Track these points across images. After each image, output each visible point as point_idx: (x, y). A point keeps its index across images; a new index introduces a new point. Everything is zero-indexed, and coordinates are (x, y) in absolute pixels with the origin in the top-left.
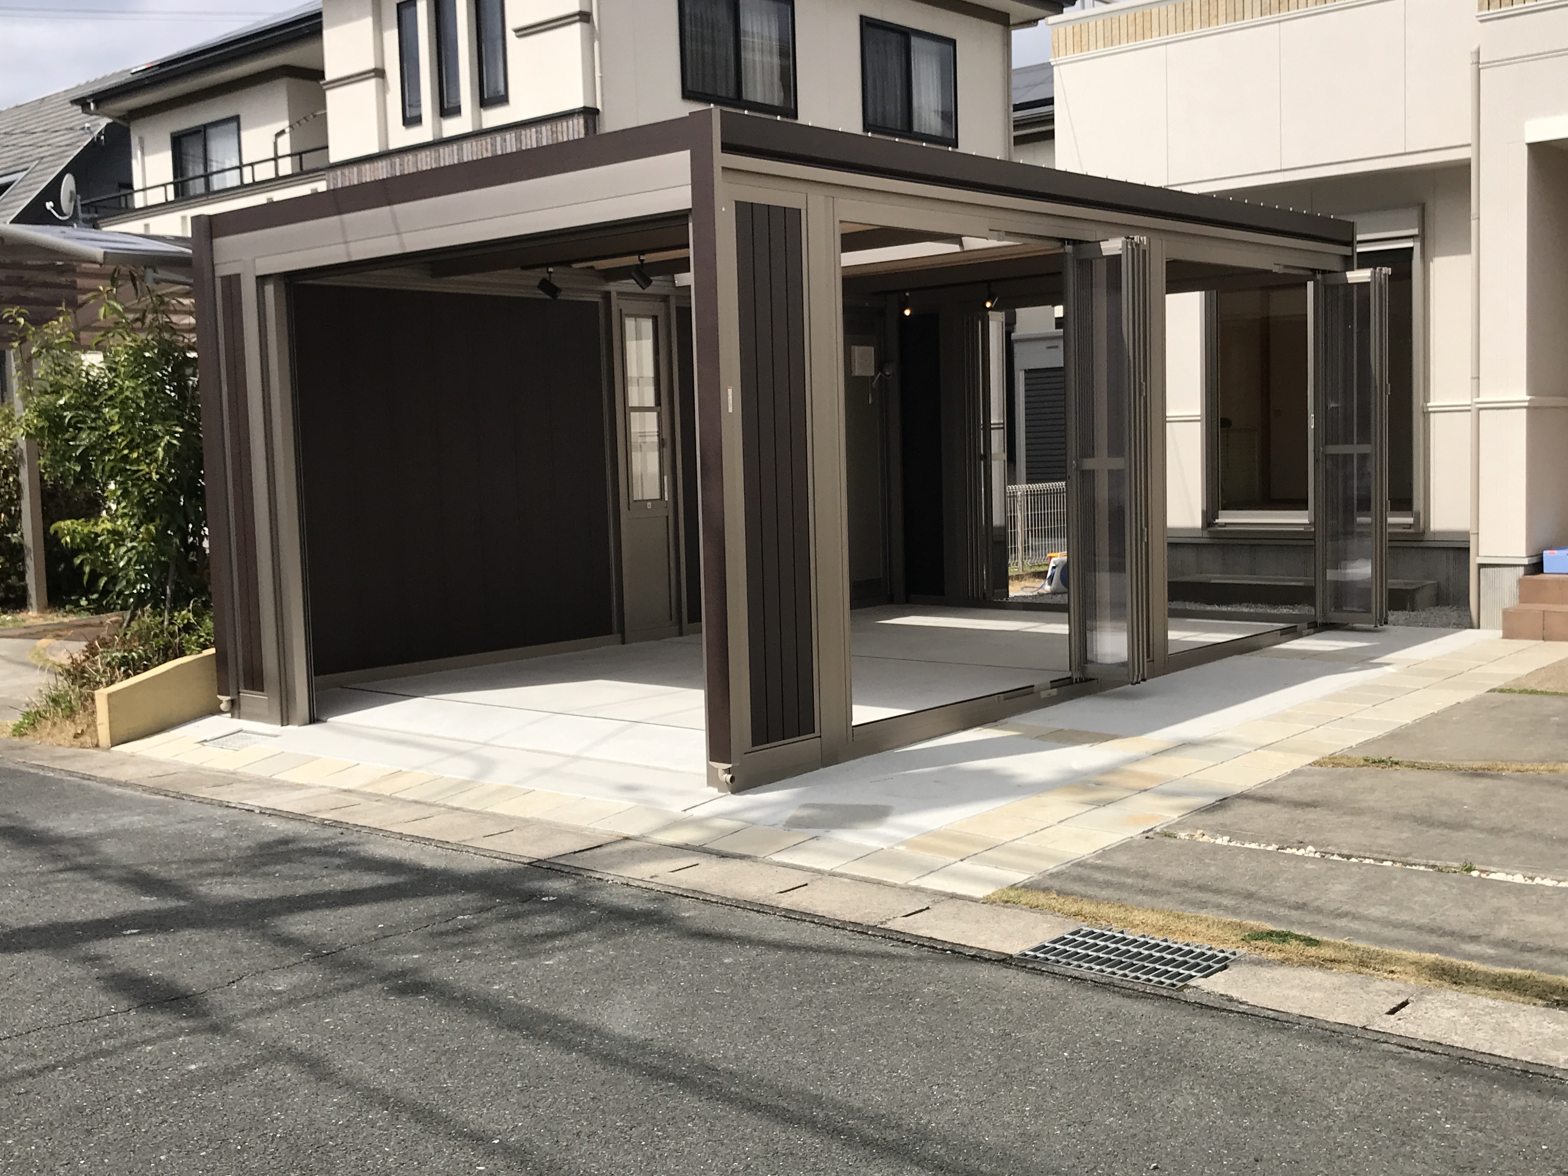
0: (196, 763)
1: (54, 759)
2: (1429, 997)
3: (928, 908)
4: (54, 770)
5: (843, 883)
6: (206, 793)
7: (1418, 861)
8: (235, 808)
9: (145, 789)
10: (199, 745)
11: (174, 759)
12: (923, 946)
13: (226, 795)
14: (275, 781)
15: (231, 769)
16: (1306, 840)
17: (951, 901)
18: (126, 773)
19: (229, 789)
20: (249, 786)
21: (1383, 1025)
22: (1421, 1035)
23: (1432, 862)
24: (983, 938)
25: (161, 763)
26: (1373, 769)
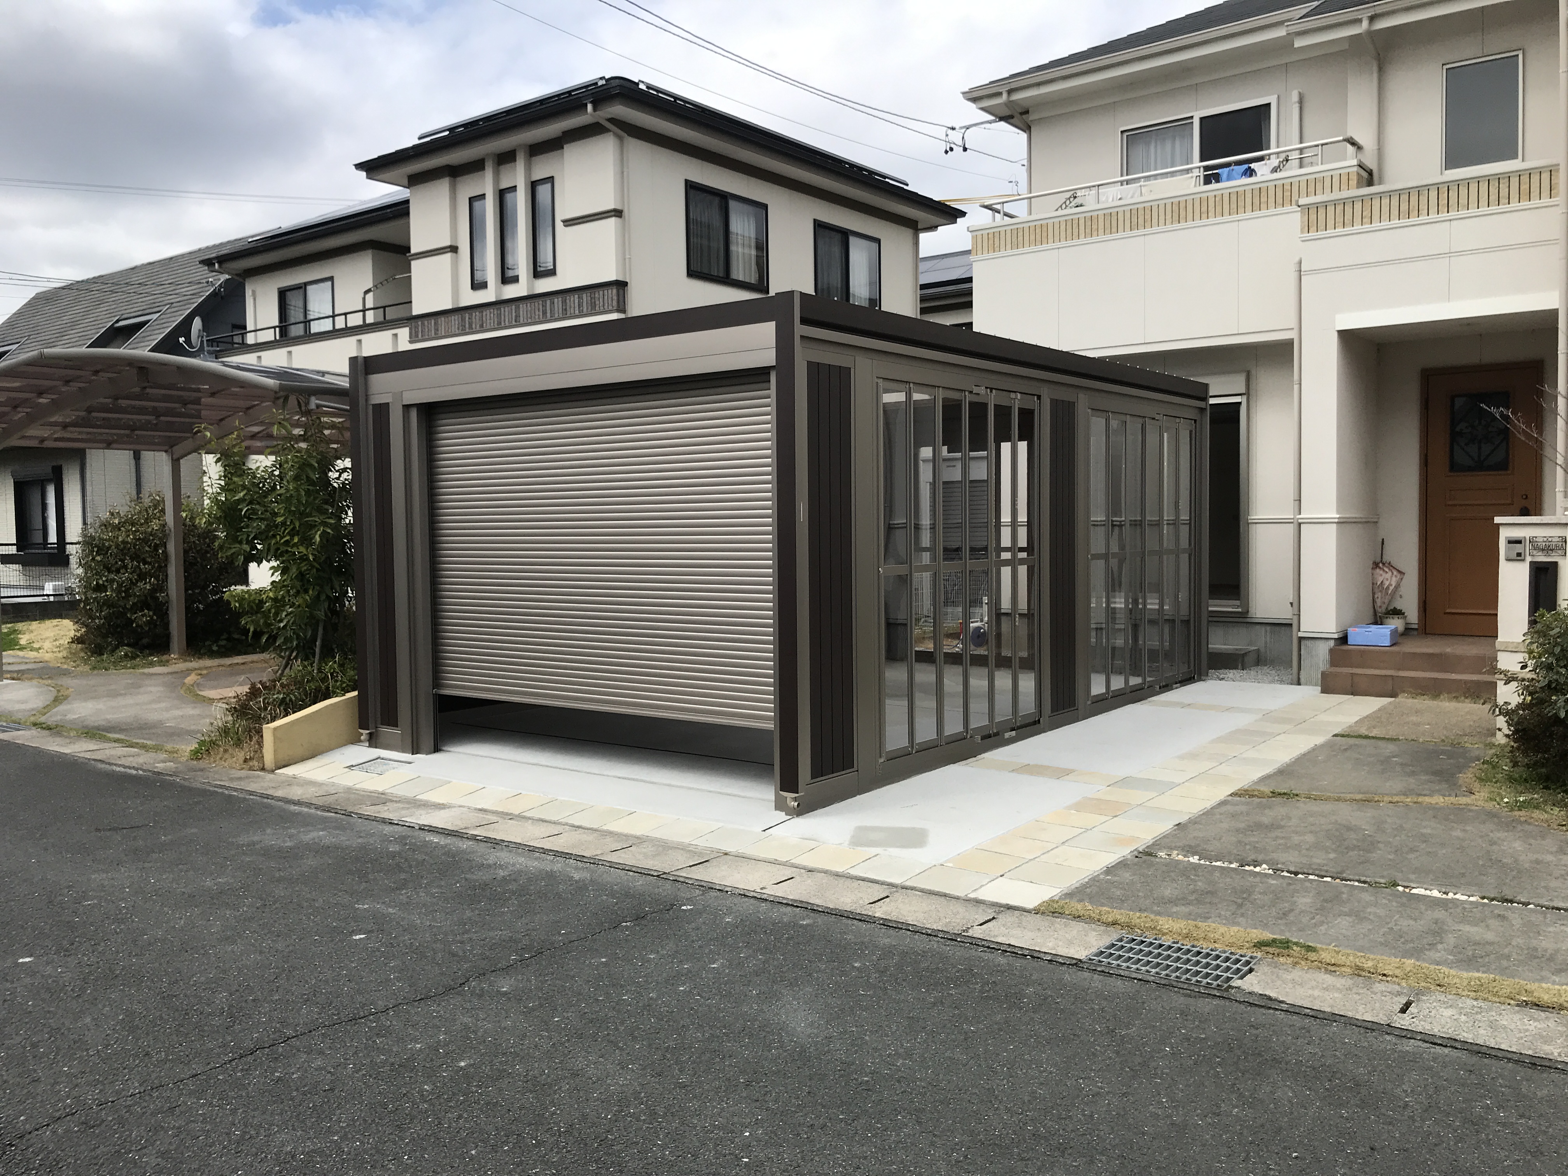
0: (350, 784)
1: (232, 780)
2: (1424, 998)
3: (994, 918)
4: (236, 790)
5: (916, 895)
6: (369, 810)
7: (1351, 877)
8: (397, 824)
9: (317, 808)
10: (347, 770)
11: (331, 780)
12: (1006, 951)
13: (385, 812)
14: (421, 801)
15: (380, 790)
16: (1259, 859)
17: (1008, 911)
18: (296, 793)
19: (386, 808)
20: (400, 805)
21: (1402, 1022)
22: (1436, 1031)
23: (1363, 879)
24: (1050, 945)
25: (321, 785)
26: (1278, 800)
